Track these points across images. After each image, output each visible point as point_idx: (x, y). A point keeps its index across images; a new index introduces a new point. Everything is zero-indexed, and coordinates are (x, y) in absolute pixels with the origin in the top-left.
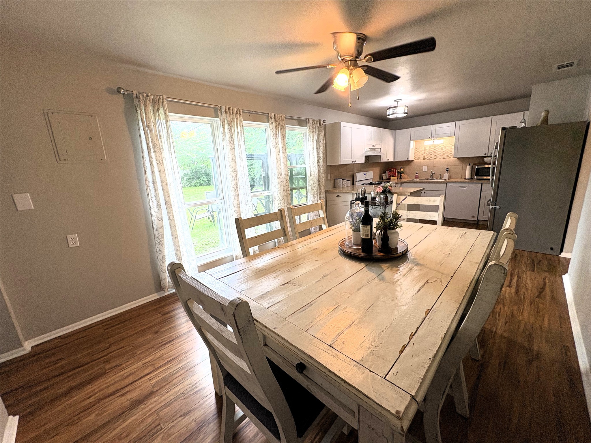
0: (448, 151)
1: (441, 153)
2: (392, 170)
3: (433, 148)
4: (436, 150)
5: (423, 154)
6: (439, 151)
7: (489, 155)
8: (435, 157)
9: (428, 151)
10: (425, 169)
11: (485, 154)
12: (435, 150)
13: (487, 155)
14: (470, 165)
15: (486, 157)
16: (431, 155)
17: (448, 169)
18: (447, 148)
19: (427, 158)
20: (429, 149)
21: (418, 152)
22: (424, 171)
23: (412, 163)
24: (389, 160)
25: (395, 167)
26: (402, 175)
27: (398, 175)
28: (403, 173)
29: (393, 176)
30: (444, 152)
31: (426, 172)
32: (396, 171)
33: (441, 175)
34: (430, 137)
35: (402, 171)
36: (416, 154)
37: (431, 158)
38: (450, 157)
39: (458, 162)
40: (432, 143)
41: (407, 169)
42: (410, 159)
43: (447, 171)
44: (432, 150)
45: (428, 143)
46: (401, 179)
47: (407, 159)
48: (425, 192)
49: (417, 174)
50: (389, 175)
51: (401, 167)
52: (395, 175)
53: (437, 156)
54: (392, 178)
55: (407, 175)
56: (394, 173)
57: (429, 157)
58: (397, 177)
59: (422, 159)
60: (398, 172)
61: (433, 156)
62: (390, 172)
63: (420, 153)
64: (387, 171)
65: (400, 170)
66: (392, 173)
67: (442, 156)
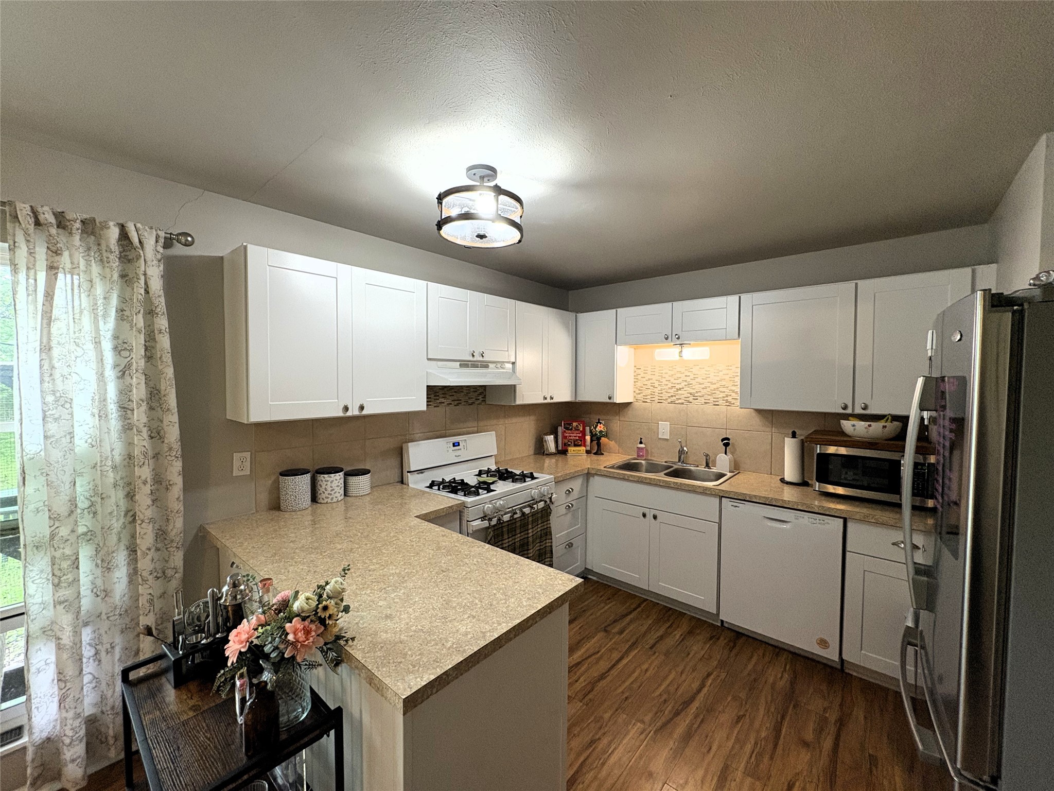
0: (723, 383)
1: (705, 388)
2: (575, 424)
3: (683, 370)
4: (692, 377)
5: (656, 384)
6: (699, 380)
7: (858, 411)
8: (691, 399)
9: (670, 378)
10: (664, 429)
11: (845, 408)
12: (688, 379)
13: (849, 411)
14: (794, 435)
15: (847, 417)
16: (680, 392)
17: (728, 439)
18: (721, 373)
19: (669, 400)
20: (671, 373)
21: (644, 379)
22: (660, 436)
23: (630, 412)
24: (552, 398)
25: (587, 420)
26: (604, 440)
27: (592, 441)
28: (606, 436)
29: (575, 445)
30: (715, 386)
31: (667, 440)
32: (588, 429)
33: (707, 456)
34: (667, 339)
35: (601, 432)
36: (639, 384)
37: (680, 401)
38: (732, 401)
39: (756, 420)
40: (677, 358)
41: (616, 425)
42: (619, 399)
43: (726, 445)
44: (679, 375)
45: (668, 353)
46: (599, 452)
47: (610, 398)
48: (655, 517)
49: (642, 446)
50: (566, 441)
51: (599, 420)
52: (581, 441)
53: (696, 395)
54: (571, 449)
55: (616, 442)
56: (581, 435)
57: (674, 398)
58: (588, 448)
59: (653, 399)
60: (591, 431)
61: (684, 394)
62: (570, 432)
63: (649, 383)
64: (560, 429)
65: (596, 426)
66: (574, 435)
67: (709, 397)
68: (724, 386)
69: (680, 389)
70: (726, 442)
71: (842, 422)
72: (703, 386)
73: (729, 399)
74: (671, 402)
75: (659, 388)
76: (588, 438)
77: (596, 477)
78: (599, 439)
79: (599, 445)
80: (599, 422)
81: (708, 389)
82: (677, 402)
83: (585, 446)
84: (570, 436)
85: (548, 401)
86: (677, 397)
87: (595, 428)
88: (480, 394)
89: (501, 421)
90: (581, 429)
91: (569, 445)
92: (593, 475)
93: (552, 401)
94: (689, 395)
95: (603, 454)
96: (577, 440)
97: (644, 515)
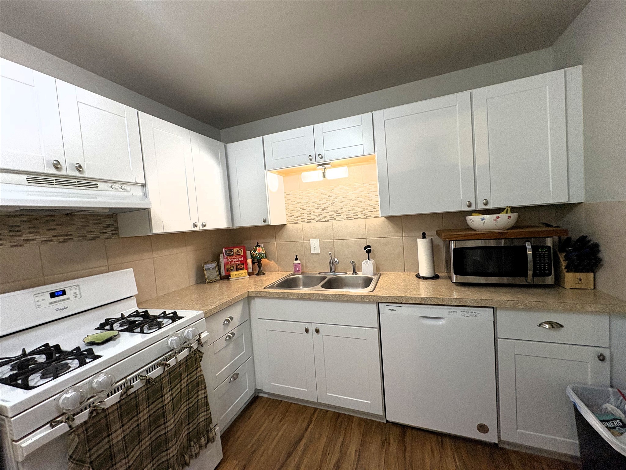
0: (361, 199)
1: (346, 205)
2: (236, 250)
3: (325, 190)
4: (334, 196)
5: (305, 207)
6: (340, 199)
7: (481, 207)
8: (335, 216)
9: (316, 200)
10: (315, 246)
11: (470, 206)
12: (331, 199)
13: (473, 208)
14: (424, 236)
15: (470, 213)
16: (325, 211)
17: (369, 246)
18: (357, 191)
19: (317, 219)
20: (316, 194)
21: (294, 203)
22: (312, 252)
23: (285, 233)
24: (204, 226)
25: (247, 246)
26: (264, 261)
27: (253, 263)
28: (266, 257)
29: (238, 269)
30: (353, 203)
31: (318, 254)
32: (248, 253)
33: (354, 263)
34: (311, 160)
35: (260, 254)
36: (291, 208)
37: (326, 219)
38: (369, 214)
39: (389, 228)
40: (321, 178)
41: (274, 246)
42: (273, 222)
43: (369, 252)
44: (324, 197)
45: (313, 175)
46: (260, 273)
47: (264, 221)
48: (317, 331)
49: (298, 262)
50: (229, 267)
51: (258, 243)
52: (243, 264)
53: (339, 212)
54: (234, 274)
55: (275, 261)
56: (242, 259)
57: (321, 217)
58: (251, 270)
59: (303, 220)
60: (252, 255)
61: (328, 213)
62: (231, 257)
63: (298, 206)
64: (222, 257)
65: (256, 249)
66: (237, 260)
67: (350, 213)
68: (361, 202)
69: (325, 208)
70: (368, 250)
71: (468, 218)
72: (344, 203)
73: (367, 212)
74: (319, 221)
75: (308, 210)
76: (249, 261)
77: (257, 300)
78: (259, 261)
79: (260, 266)
80: (258, 246)
81: (349, 206)
82: (323, 220)
83: (247, 269)
84: (233, 262)
85: (199, 228)
86: (324, 215)
87: (255, 251)
88: (109, 226)
89: (146, 255)
90: (242, 254)
91: (232, 270)
92: (254, 298)
93: (204, 228)
94: (333, 213)
95: (264, 274)
96: (239, 264)
97: (307, 331)
